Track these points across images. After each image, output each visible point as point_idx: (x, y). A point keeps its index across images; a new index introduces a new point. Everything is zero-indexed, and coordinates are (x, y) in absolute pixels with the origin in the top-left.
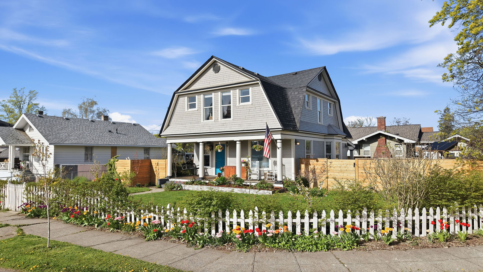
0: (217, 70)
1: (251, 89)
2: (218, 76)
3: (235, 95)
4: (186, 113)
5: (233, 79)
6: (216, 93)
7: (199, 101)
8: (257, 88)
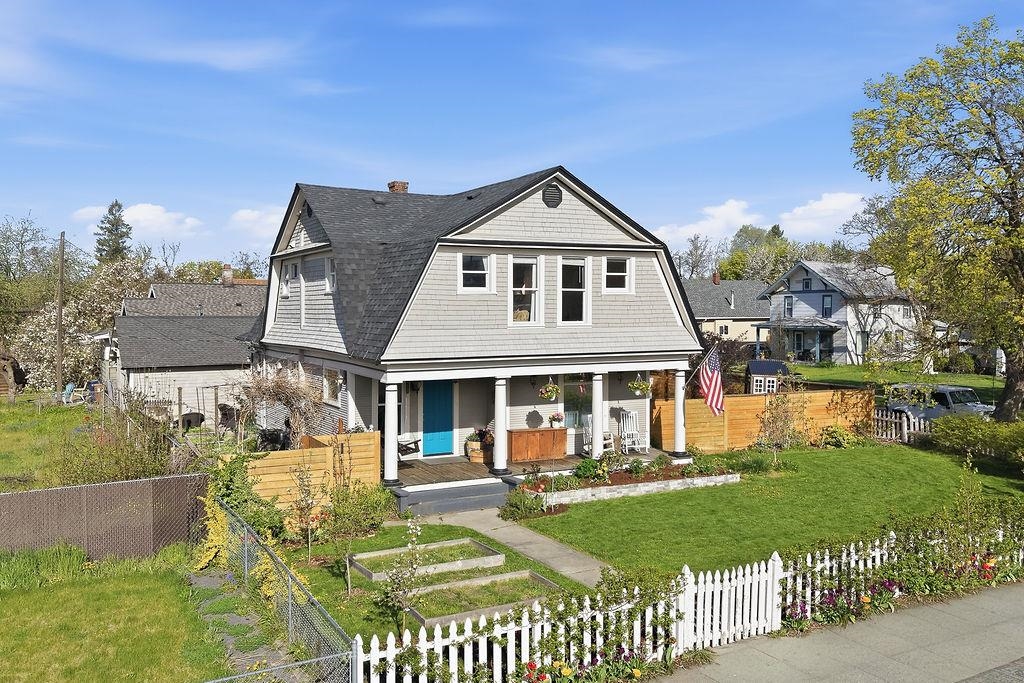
0: (552, 201)
2: (557, 216)
4: (459, 298)
5: (593, 231)
6: (550, 257)
7: (501, 270)
8: (644, 260)
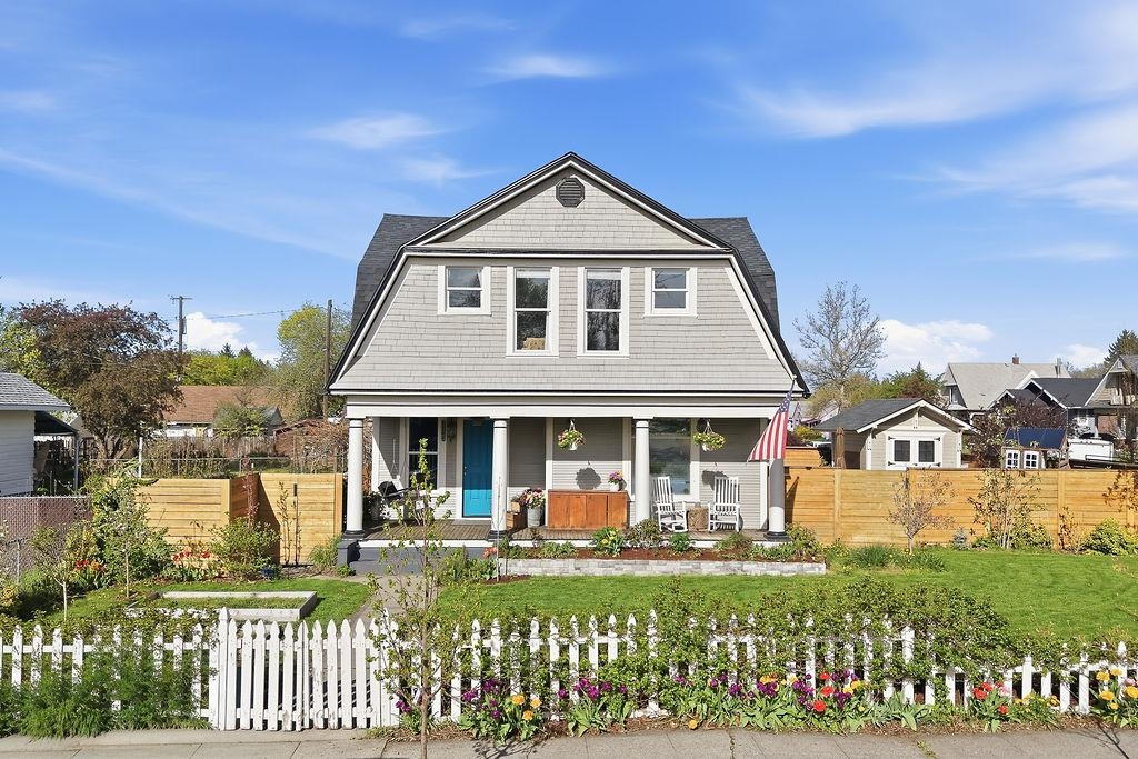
0: (571, 198)
1: (692, 274)
2: (577, 217)
3: (637, 284)
4: (440, 320)
5: (631, 235)
6: (568, 269)
7: (497, 284)
8: (714, 272)
